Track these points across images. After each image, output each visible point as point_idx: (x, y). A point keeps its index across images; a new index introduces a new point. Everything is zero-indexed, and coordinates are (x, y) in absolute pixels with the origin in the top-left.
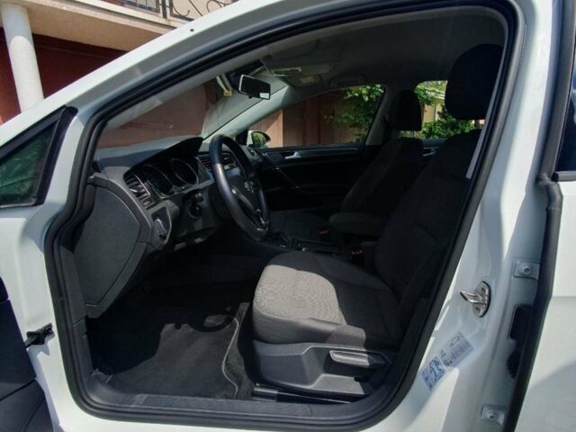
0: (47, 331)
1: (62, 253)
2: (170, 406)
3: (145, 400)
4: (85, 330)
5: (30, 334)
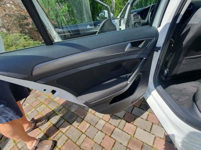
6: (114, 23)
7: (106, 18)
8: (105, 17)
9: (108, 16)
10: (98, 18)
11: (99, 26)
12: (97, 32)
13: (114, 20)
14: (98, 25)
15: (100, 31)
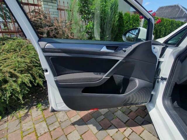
0: (165, 79)
1: (178, 62)
2: (179, 121)
3: (175, 114)
4: (174, 86)
5: (162, 77)
6: (154, 51)
7: (140, 40)
8: (139, 38)
9: (145, 38)
10: (124, 38)
11: (125, 51)
12: (118, 60)
13: (155, 46)
14: (124, 49)
15: (123, 60)
